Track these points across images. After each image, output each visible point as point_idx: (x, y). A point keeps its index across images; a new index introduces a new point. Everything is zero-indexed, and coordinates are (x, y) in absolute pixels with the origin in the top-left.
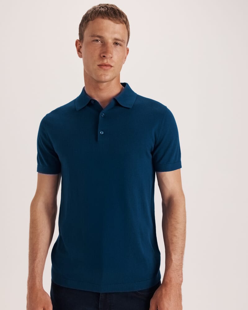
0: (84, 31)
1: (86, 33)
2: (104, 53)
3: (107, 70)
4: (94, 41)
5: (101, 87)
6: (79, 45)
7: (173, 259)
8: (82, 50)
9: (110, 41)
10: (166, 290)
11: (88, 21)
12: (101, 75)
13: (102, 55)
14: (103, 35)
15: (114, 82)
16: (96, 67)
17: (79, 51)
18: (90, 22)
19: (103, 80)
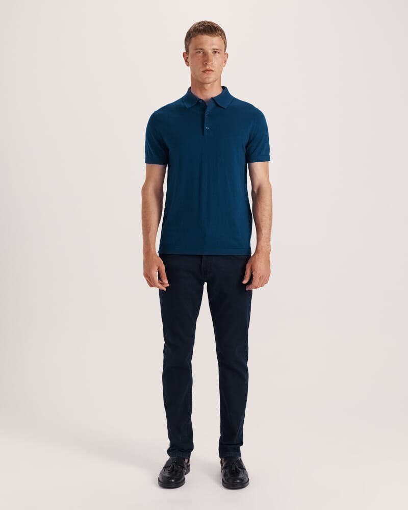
0: (189, 45)
1: (191, 47)
2: (206, 61)
3: (209, 74)
4: (197, 52)
5: (207, 88)
6: (186, 55)
7: (263, 233)
8: (189, 60)
9: (210, 52)
10: (258, 256)
11: (191, 38)
12: (206, 78)
13: (205, 63)
14: (203, 48)
15: (216, 83)
16: (201, 72)
17: (186, 61)
18: (193, 39)
19: (208, 82)
